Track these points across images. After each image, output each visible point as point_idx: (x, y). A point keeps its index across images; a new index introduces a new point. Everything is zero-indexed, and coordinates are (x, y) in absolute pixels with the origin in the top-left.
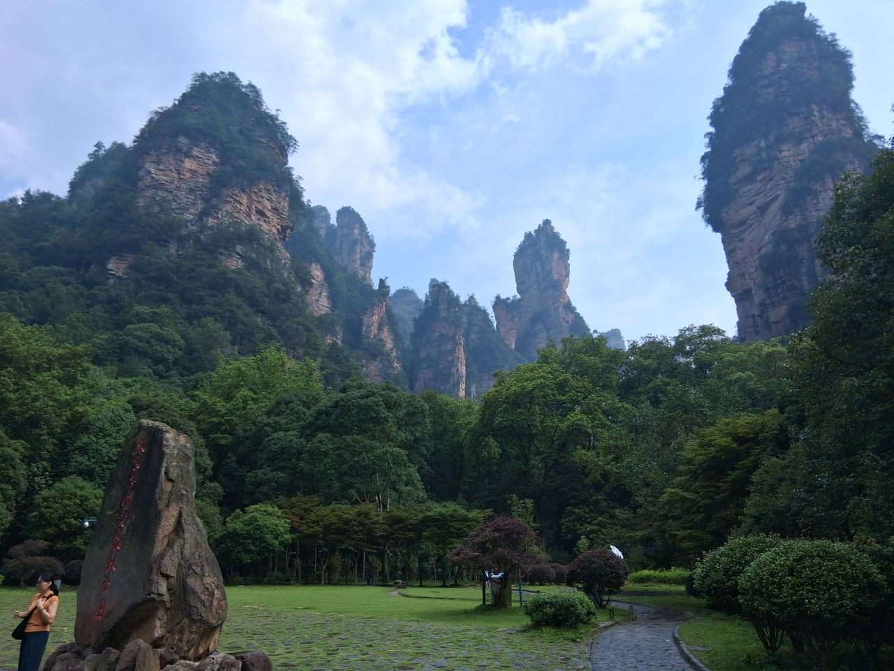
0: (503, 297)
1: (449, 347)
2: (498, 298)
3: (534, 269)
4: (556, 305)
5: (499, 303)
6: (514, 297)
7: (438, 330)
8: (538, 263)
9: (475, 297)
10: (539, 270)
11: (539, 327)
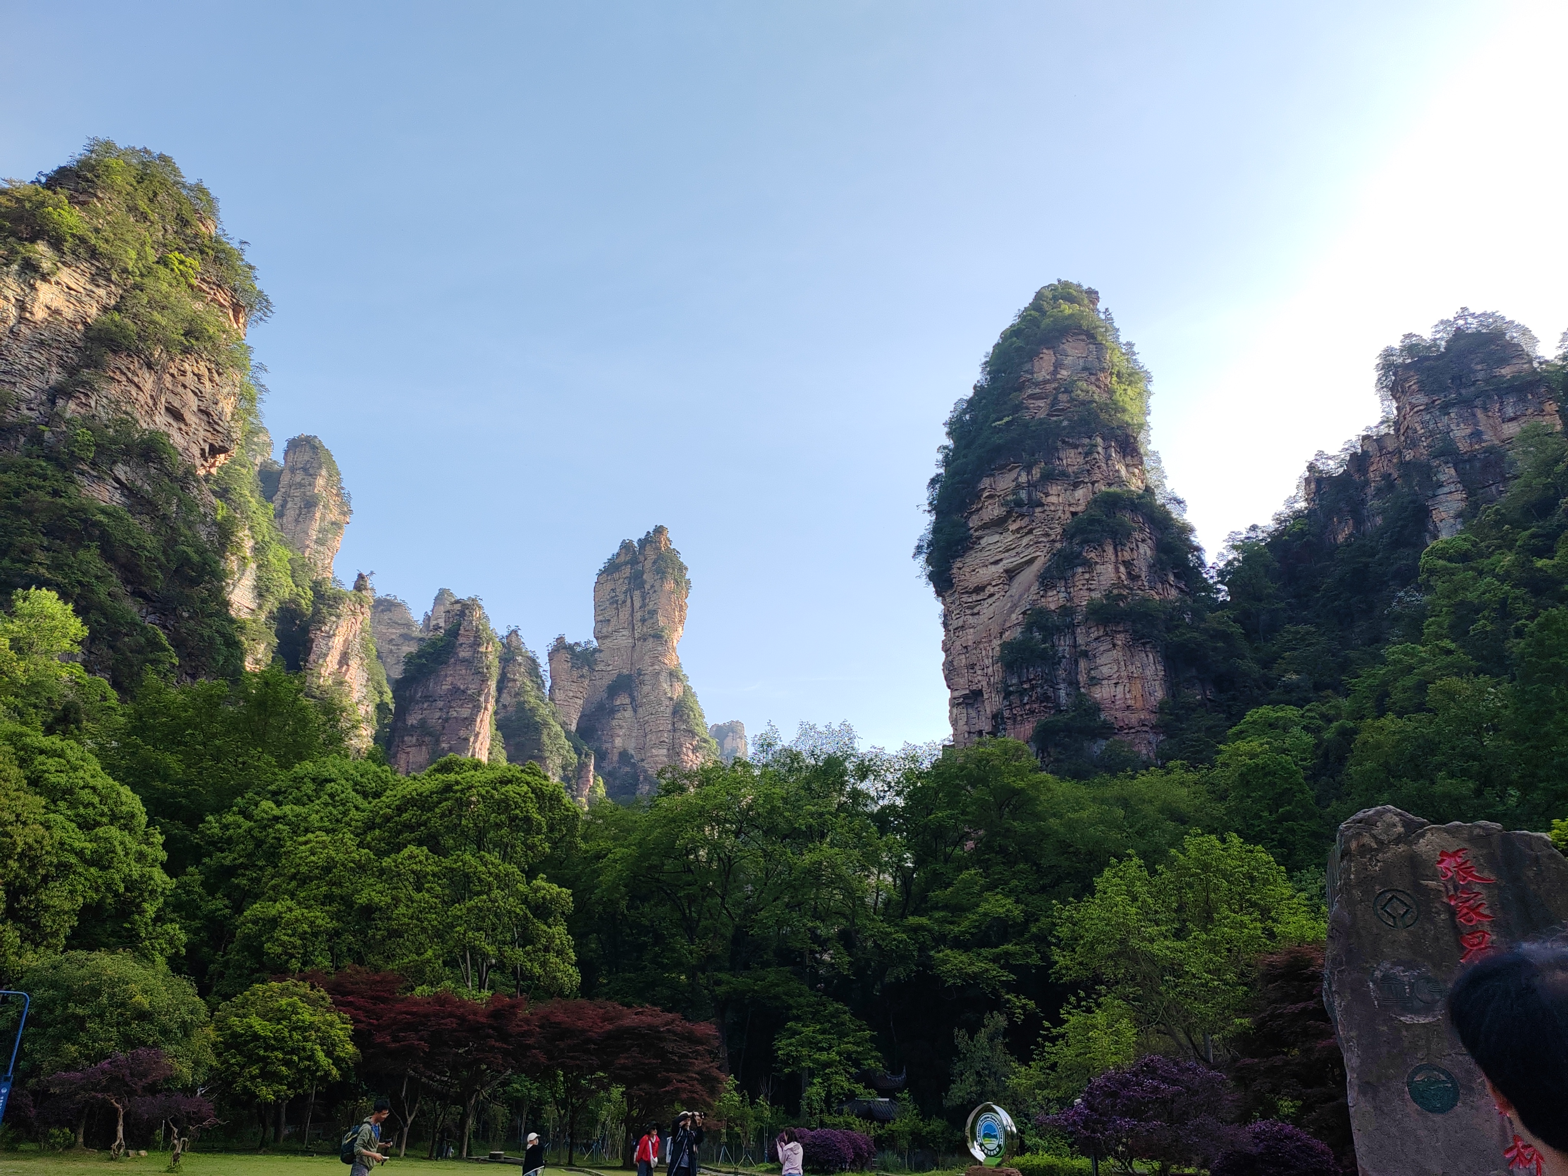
0: (570, 640)
1: (465, 712)
2: (560, 640)
3: (629, 601)
4: (657, 667)
5: (560, 648)
6: (589, 642)
7: (449, 679)
8: (637, 593)
9: (519, 633)
10: (637, 604)
11: (623, 699)
